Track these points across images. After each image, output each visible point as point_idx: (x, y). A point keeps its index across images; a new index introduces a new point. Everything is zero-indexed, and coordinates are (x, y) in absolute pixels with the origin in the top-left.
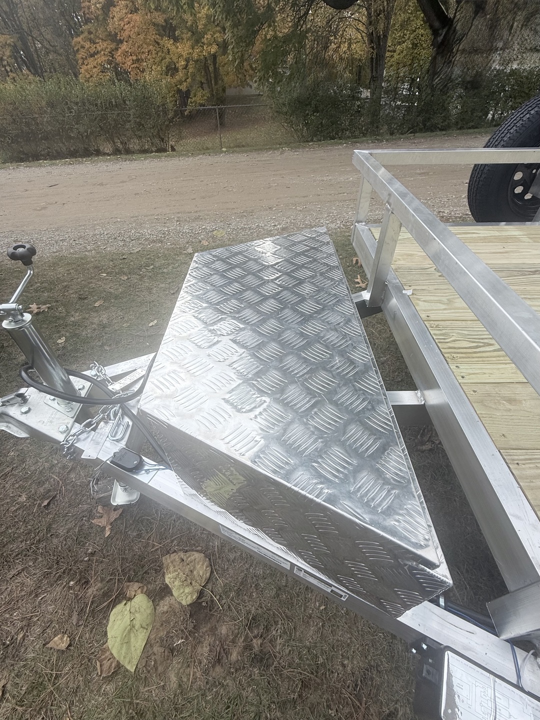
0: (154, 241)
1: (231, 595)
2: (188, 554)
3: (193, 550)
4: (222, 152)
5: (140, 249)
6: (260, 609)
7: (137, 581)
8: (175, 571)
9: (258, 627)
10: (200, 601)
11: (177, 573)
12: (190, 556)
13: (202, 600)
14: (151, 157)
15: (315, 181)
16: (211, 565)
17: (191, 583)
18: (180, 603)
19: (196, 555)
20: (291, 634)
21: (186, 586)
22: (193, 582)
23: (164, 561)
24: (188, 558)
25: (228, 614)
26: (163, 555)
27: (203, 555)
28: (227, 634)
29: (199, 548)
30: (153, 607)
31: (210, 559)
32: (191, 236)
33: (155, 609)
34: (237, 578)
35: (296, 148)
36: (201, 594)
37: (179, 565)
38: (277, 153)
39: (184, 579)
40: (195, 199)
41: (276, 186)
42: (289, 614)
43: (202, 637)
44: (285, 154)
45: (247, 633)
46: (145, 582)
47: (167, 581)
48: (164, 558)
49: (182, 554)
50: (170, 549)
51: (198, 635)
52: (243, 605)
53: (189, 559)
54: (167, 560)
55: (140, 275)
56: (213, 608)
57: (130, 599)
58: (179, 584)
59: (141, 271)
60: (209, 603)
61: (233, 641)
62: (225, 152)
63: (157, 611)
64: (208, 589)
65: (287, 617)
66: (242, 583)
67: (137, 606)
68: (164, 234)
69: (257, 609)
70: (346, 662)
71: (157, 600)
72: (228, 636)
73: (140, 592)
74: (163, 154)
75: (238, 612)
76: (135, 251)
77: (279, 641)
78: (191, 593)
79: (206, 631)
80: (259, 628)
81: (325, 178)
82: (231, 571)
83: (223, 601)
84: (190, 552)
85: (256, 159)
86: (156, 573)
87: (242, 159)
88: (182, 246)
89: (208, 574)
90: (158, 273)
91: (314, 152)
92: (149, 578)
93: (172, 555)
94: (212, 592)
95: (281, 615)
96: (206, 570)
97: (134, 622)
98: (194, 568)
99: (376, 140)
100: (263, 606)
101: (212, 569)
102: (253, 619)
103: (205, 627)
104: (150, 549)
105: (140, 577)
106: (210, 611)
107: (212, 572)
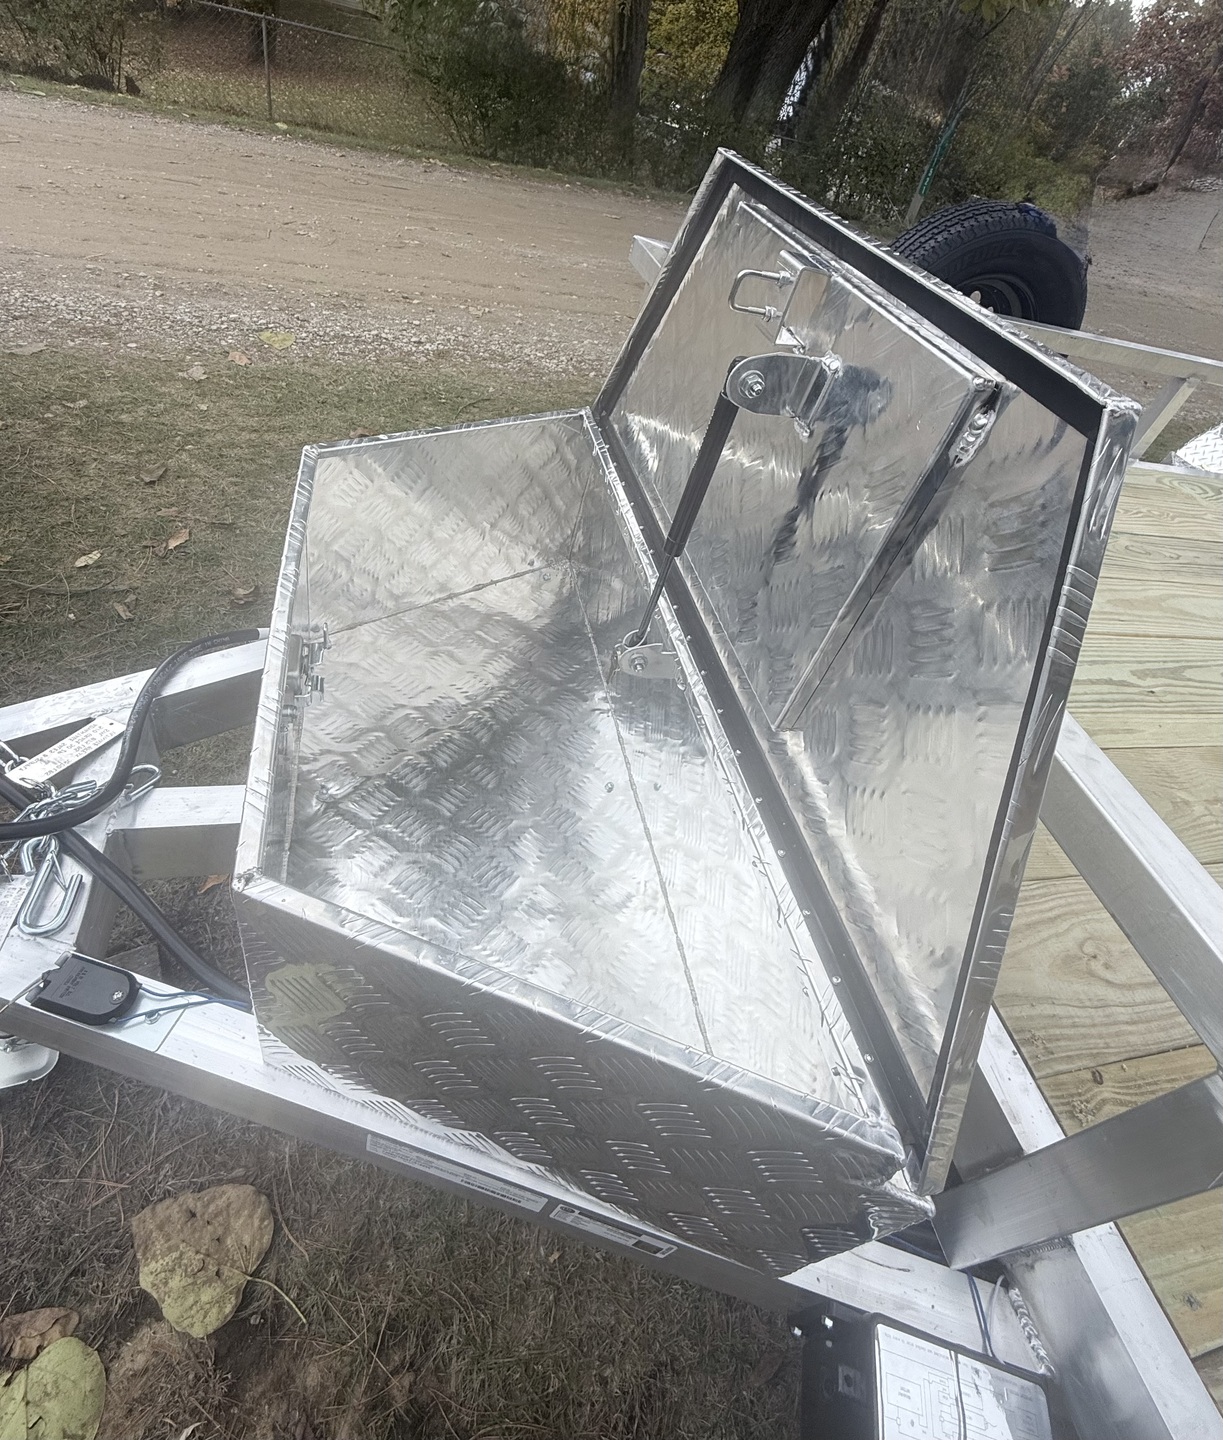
0: (84, 331)
1: (332, 1279)
2: (206, 1195)
3: (220, 1182)
4: (277, 131)
5: (41, 346)
6: (407, 1298)
7: (48, 1305)
8: (170, 1250)
9: (401, 1344)
10: (243, 1314)
11: (175, 1255)
12: (212, 1200)
13: (248, 1312)
14: (67, 95)
15: (507, 253)
16: (274, 1212)
17: (218, 1274)
18: (184, 1336)
19: (232, 1193)
20: (483, 1341)
21: (204, 1283)
22: (226, 1271)
23: (134, 1229)
24: (206, 1206)
25: (324, 1331)
26: (130, 1211)
27: (250, 1189)
28: (322, 1385)
29: (239, 1172)
30: (101, 1367)
31: (269, 1196)
32: (197, 333)
33: (107, 1370)
34: (345, 1231)
35: (460, 165)
36: (247, 1295)
37: (182, 1230)
38: (417, 168)
39: (196, 1265)
40: (203, 237)
41: (416, 246)
42: (479, 1291)
43: (250, 1412)
44: (435, 174)
45: (376, 1368)
46: (72, 1301)
47: (145, 1282)
48: (134, 1221)
49: (189, 1200)
50: (151, 1192)
51: (241, 1410)
52: (363, 1298)
53: (212, 1208)
54: (142, 1224)
55: (44, 421)
56: (282, 1326)
57: (24, 1363)
58: (183, 1283)
59: (48, 409)
60: (269, 1314)
61: (340, 1400)
62: (285, 133)
63: (112, 1377)
64: (267, 1278)
65: (472, 1298)
66: (358, 1243)
67: (49, 1379)
68: (115, 315)
69: (401, 1300)
70: (608, 1373)
71: (113, 1345)
72: (324, 1387)
73: (57, 1335)
74: (104, 94)
75: (349, 1320)
76: (28, 351)
77: (455, 1366)
78: (219, 1302)
79: (263, 1394)
80: (404, 1346)
81: (529, 253)
82: (328, 1217)
83: (309, 1302)
84: (212, 1189)
85: (367, 171)
86: (108, 1267)
87: (330, 161)
88: (173, 356)
89: (267, 1239)
90: (103, 424)
91: (501, 185)
92: (86, 1285)
93: (160, 1207)
94: (277, 1282)
95: (459, 1299)
96: (260, 1228)
97: (42, 1426)
98: (227, 1229)
99: (632, 190)
100: (415, 1287)
101: (276, 1221)
102: (389, 1327)
103: (259, 1383)
104: (89, 1202)
105: (57, 1290)
106: (274, 1333)
107: (277, 1230)
